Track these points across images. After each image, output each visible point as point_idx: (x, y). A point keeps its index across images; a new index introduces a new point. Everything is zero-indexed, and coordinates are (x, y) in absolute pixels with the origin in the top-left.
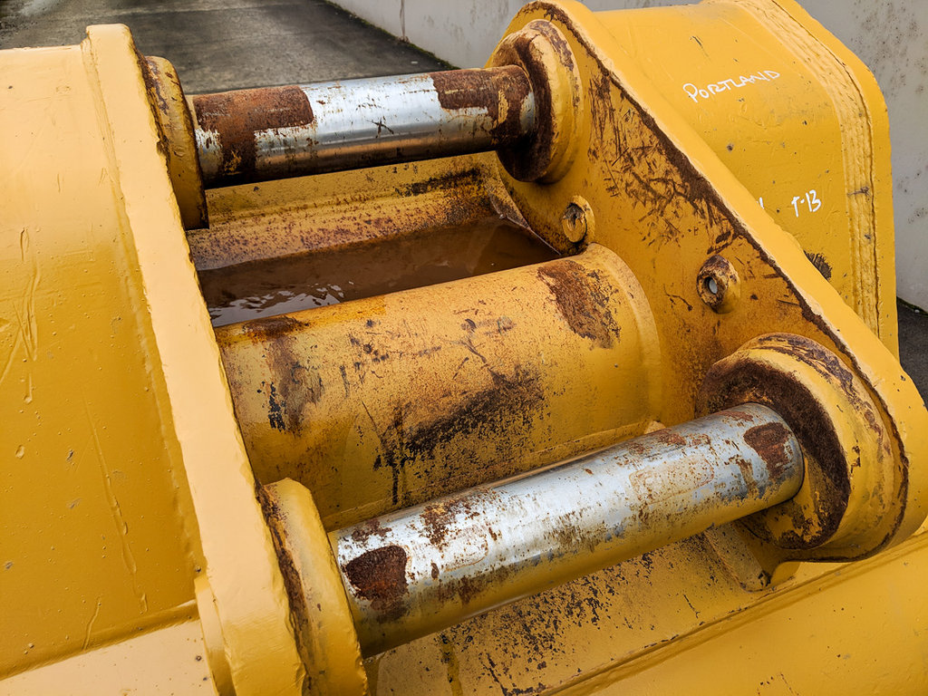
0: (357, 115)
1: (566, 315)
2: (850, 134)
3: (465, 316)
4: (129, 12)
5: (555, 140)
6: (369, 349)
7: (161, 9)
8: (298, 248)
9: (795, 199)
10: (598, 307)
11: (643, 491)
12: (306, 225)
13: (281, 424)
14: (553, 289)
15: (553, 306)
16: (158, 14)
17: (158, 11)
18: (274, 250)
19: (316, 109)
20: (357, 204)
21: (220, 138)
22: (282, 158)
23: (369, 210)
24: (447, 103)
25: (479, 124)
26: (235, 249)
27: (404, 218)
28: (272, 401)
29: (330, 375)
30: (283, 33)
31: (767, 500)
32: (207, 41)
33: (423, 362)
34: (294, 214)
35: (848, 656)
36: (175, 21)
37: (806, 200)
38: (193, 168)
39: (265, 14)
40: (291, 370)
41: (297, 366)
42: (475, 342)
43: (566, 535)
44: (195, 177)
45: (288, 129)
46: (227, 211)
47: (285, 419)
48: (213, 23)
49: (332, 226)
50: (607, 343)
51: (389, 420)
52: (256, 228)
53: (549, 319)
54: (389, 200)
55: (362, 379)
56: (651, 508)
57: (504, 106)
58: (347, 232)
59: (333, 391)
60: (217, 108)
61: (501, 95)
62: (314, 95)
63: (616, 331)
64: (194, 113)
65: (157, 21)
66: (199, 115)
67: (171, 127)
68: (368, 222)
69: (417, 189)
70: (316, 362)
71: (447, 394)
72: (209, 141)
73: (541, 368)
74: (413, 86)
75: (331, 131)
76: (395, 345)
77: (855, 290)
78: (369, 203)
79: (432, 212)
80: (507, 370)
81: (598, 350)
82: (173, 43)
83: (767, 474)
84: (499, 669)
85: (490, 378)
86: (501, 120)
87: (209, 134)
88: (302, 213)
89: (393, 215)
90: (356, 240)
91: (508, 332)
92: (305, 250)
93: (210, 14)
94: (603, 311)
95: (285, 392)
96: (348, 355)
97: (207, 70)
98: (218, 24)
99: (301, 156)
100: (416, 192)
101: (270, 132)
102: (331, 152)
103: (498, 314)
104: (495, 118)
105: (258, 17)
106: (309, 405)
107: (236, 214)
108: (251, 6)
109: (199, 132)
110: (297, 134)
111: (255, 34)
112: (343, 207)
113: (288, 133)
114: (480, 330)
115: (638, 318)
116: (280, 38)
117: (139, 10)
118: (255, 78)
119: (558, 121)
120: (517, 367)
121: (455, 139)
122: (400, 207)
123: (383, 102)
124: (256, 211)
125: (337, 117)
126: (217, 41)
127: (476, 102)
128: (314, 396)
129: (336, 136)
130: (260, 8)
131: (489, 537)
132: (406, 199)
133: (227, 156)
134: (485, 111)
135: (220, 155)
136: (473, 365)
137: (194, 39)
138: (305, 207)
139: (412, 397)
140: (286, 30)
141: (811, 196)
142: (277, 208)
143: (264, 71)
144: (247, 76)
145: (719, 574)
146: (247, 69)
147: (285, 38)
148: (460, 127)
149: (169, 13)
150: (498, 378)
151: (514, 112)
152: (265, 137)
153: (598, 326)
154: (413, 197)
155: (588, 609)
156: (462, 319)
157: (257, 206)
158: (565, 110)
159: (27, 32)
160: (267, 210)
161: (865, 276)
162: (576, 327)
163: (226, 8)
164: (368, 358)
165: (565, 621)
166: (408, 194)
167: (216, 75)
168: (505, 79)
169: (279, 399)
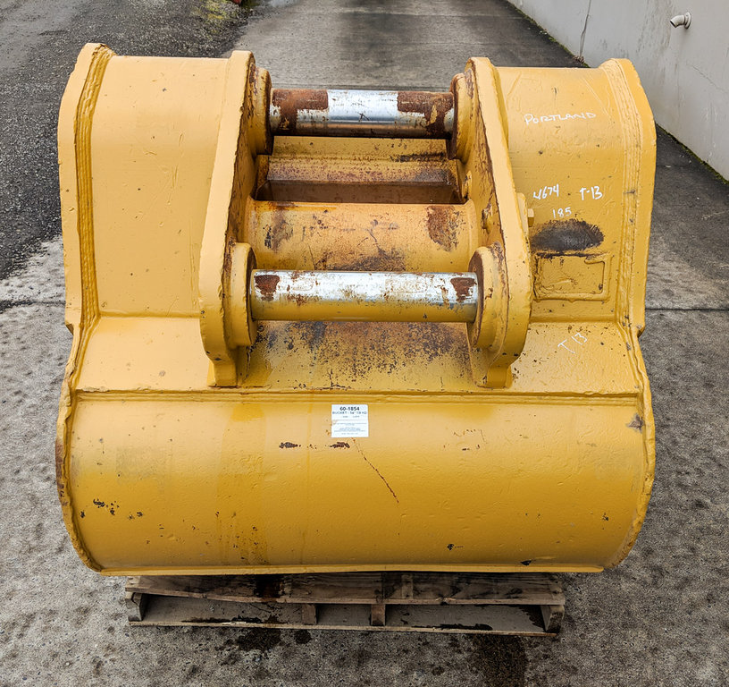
0: (351, 109)
1: (429, 229)
2: (629, 157)
3: (375, 218)
4: (353, 11)
5: (459, 137)
6: (320, 222)
7: (379, 10)
8: (324, 179)
9: (583, 189)
10: (450, 229)
11: (389, 286)
12: (334, 168)
13: (270, 245)
14: (429, 215)
15: (425, 223)
16: (374, 15)
17: (376, 12)
18: (311, 177)
19: (330, 102)
20: (365, 162)
21: (281, 110)
22: (309, 125)
23: (371, 166)
24: (401, 108)
25: (418, 122)
26: (291, 174)
27: (389, 174)
28: (268, 234)
29: (297, 229)
30: (473, 42)
31: (456, 311)
32: (406, 43)
33: (344, 234)
34: (329, 161)
35: (526, 437)
36: (386, 23)
37: (591, 192)
38: (263, 122)
39: (466, 23)
40: (281, 223)
41: (284, 222)
42: (374, 231)
43: (348, 293)
44: (263, 127)
45: (314, 111)
46: (293, 152)
47: (272, 243)
48: (418, 27)
49: (347, 171)
50: (448, 248)
51: (320, 258)
52: (306, 165)
53: (419, 229)
54: (385, 162)
55: (312, 235)
56: (391, 294)
57: (435, 114)
58: (353, 175)
59: (297, 237)
60: (283, 96)
61: (434, 108)
62: (331, 95)
63: (456, 244)
64: (271, 97)
65: (372, 21)
66: (274, 98)
67: (256, 102)
68: (368, 173)
69: (403, 159)
70: (292, 222)
71: (352, 253)
72: (275, 111)
73: (406, 253)
74: (386, 97)
75: (336, 115)
76: (333, 223)
77: (621, 253)
78: (373, 162)
79: (407, 173)
80: (388, 250)
81: (442, 252)
82: (378, 42)
83: (456, 297)
84: (334, 376)
85: (377, 251)
86: (432, 122)
87: (276, 108)
88: (333, 161)
89: (384, 172)
90: (357, 180)
91: (394, 231)
92: (327, 180)
93: (418, 19)
94: (451, 231)
95: (275, 232)
96: (309, 222)
97: (396, 68)
98: (421, 29)
99: (319, 125)
100: (402, 161)
101: (305, 110)
102: (335, 126)
103: (393, 221)
104: (428, 120)
105: (458, 26)
106: (284, 240)
107: (298, 156)
108: (455, 14)
109: (272, 106)
110: (318, 114)
111: (449, 41)
112: (356, 162)
113: (314, 113)
114: (379, 226)
115: (471, 240)
116: (469, 46)
117: (361, 10)
118: (433, 80)
119: (460, 126)
120: (393, 249)
121: (404, 128)
122: (391, 168)
123: (366, 104)
124: (309, 156)
125: (340, 108)
126: (414, 44)
127: (418, 110)
128: (287, 237)
129: (336, 118)
130: (463, 17)
131: (315, 283)
132: (395, 163)
133: (283, 120)
134: (423, 115)
135: (279, 119)
136: (370, 242)
137: (396, 40)
138: (336, 159)
139: (333, 250)
140: (477, 40)
141: (595, 190)
142: (320, 156)
143: (443, 74)
144: (427, 77)
145: (466, 375)
146: (429, 71)
147: (472, 47)
148: (408, 123)
149: (384, 14)
150: (381, 251)
151: (441, 118)
152: (302, 113)
153: (446, 238)
154: (399, 163)
155: (388, 368)
156: (372, 219)
157: (309, 153)
158: (465, 121)
159: (270, 21)
160: (315, 156)
161: (627, 245)
162: (433, 236)
163: (434, 14)
164: (318, 226)
165: (374, 368)
166: (397, 161)
167: (402, 73)
168: (440, 99)
169: (271, 234)
